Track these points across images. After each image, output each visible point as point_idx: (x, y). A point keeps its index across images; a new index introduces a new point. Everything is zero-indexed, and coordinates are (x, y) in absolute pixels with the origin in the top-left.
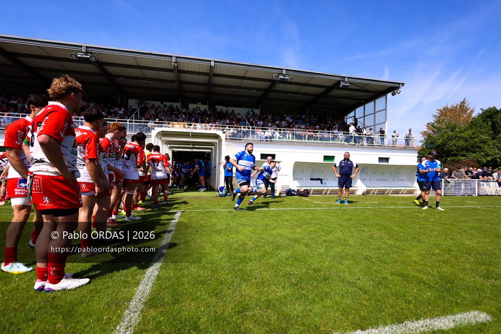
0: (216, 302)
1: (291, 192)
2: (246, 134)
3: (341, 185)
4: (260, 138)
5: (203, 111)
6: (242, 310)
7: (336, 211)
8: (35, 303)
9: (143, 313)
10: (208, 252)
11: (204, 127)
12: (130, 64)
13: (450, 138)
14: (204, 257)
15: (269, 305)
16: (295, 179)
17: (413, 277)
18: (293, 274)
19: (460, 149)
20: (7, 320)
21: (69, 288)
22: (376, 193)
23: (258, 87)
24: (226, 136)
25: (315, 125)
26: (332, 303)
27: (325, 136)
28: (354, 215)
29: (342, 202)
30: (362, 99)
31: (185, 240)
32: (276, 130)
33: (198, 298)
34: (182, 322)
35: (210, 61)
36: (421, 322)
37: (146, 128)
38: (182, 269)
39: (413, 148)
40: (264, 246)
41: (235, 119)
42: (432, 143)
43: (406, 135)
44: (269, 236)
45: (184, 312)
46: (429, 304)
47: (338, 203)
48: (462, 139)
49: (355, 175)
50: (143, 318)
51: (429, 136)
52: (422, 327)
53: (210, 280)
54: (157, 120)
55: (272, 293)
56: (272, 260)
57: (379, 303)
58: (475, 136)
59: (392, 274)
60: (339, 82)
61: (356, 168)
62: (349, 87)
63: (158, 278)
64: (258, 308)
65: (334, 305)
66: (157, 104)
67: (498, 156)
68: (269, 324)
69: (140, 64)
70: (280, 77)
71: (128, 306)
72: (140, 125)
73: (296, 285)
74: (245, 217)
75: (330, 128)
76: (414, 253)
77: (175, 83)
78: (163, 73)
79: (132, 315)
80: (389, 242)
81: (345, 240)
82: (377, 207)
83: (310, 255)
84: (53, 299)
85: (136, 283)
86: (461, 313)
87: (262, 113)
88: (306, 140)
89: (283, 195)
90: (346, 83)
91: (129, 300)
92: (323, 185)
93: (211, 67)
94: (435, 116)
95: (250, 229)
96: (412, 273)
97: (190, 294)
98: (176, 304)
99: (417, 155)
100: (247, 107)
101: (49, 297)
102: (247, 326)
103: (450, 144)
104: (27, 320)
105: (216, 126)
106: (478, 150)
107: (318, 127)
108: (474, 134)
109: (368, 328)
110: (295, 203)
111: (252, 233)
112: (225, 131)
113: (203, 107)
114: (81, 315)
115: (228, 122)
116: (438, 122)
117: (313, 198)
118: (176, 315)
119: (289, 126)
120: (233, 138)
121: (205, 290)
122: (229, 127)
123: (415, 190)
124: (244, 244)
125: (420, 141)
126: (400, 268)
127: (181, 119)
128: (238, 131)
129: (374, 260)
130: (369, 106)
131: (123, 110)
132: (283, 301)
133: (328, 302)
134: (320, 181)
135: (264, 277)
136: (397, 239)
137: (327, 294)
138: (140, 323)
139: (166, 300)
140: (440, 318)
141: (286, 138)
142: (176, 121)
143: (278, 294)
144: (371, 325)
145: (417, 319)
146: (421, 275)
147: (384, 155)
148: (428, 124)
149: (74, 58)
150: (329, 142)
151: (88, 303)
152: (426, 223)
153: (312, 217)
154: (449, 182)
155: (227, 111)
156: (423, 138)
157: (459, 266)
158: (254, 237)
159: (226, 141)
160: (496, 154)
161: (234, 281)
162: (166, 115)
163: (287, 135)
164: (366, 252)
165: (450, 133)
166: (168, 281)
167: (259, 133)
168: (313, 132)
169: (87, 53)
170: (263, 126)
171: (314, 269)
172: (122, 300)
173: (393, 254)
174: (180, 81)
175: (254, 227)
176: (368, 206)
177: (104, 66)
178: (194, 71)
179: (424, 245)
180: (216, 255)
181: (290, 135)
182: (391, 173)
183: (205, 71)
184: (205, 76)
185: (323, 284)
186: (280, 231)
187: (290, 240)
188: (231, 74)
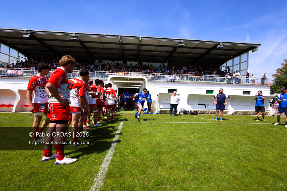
0: (144, 178)
1: (186, 112)
2: (159, 78)
3: (218, 108)
4: (168, 80)
5: (135, 66)
7: (215, 125)
8: (51, 171)
9: (104, 181)
10: (139, 147)
11: (135, 74)
12: (96, 41)
14: (136, 150)
15: (175, 182)
16: (189, 104)
17: (270, 172)
18: (189, 164)
20: (39, 179)
21: (67, 163)
22: (241, 113)
23: (166, 51)
24: (148, 79)
25: (201, 72)
26: (215, 184)
27: (207, 78)
28: (227, 128)
29: (219, 119)
30: (232, 55)
31: (126, 139)
32: (177, 75)
33: (134, 174)
34: (125, 188)
35: (139, 37)
37: (104, 75)
38: (124, 156)
39: (267, 85)
40: (171, 145)
41: (153, 69)
42: (280, 82)
43: (262, 77)
44: (174, 139)
45: (126, 182)
47: (216, 119)
49: (227, 102)
50: (104, 184)
51: (278, 77)
53: (140, 164)
54: (110, 71)
55: (177, 175)
56: (176, 154)
59: (254, 168)
60: (216, 46)
61: (228, 98)
62: (223, 48)
63: (112, 161)
64: (169, 184)
65: (216, 186)
66: (110, 62)
69: (102, 41)
70: (180, 44)
71: (96, 176)
72: (102, 74)
73: (191, 171)
74: (159, 127)
75: (210, 74)
76: (270, 155)
77: (120, 50)
78: (113, 45)
79: (99, 181)
80: (251, 146)
81: (222, 144)
82: (242, 123)
83: (200, 152)
84: (59, 169)
85: (100, 163)
87: (168, 65)
88: (196, 81)
89: (181, 114)
90: (221, 46)
91: (97, 173)
92: (206, 108)
93: (139, 40)
94: (283, 64)
95: (163, 134)
96: (269, 169)
97: (129, 172)
98: (122, 177)
99: (270, 89)
100: (160, 62)
101: (57, 168)
104: (47, 179)
105: (142, 74)
107: (203, 73)
110: (189, 119)
111: (164, 137)
112: (147, 76)
113: (135, 63)
114: (73, 179)
115: (149, 71)
116: (285, 68)
117: (200, 116)
118: (122, 184)
119: (185, 72)
120: (152, 80)
121: (137, 170)
122: (150, 74)
123: (269, 112)
124: (159, 144)
125: (272, 81)
126: (260, 165)
127: (123, 70)
128: (154, 76)
129: (241, 158)
130: (236, 60)
132: (184, 180)
133: (212, 184)
134: (204, 106)
135: (172, 165)
136: (257, 145)
137: (211, 178)
138: (103, 186)
139: (116, 174)
141: (183, 80)
142: (120, 71)
143: (180, 176)
146: (275, 171)
147: (247, 89)
148: (278, 69)
149: (69, 39)
150: (210, 82)
151: (76, 172)
152: (277, 135)
153: (200, 128)
155: (148, 65)
156: (274, 79)
158: (165, 139)
159: (148, 83)
161: (154, 166)
162: (115, 68)
163: (184, 78)
164: (236, 153)
166: (117, 163)
167: (167, 77)
168: (200, 76)
169: (75, 37)
170: (169, 73)
171: (202, 162)
172: (93, 172)
173: (254, 155)
174: (122, 49)
175: (164, 133)
176: (236, 122)
177: (84, 43)
178: (130, 43)
179: (277, 150)
180: (143, 149)
181: (186, 78)
182: (251, 101)
183: (136, 43)
184: (136, 46)
185: (208, 172)
186: (180, 136)
187: (187, 142)
188: (151, 44)
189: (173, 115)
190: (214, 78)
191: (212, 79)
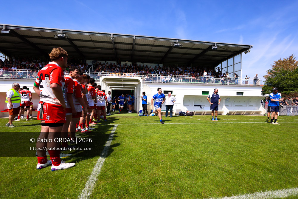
0: (139, 178)
1: (182, 113)
2: (155, 79)
4: (163, 81)
5: (130, 66)
6: (154, 182)
8: (37, 176)
9: (97, 183)
10: (133, 148)
11: (130, 75)
12: (87, 39)
13: (283, 80)
14: (131, 151)
15: (170, 180)
16: (185, 105)
17: (260, 165)
18: (184, 162)
19: (290, 86)
20: (23, 185)
22: (235, 114)
23: (161, 51)
24: (143, 80)
26: (209, 180)
28: (222, 127)
30: (226, 57)
31: (120, 141)
32: (173, 76)
33: (128, 175)
34: (119, 189)
35: (133, 36)
36: (266, 193)
37: (96, 76)
38: (118, 158)
39: (259, 86)
40: (167, 146)
41: (148, 70)
42: (271, 83)
43: (254, 78)
44: (169, 139)
45: (120, 183)
46: (271, 182)
48: (291, 80)
50: (97, 186)
51: (269, 78)
52: (267, 196)
53: (135, 165)
54: (103, 71)
55: (172, 173)
56: (171, 154)
57: (239, 181)
59: (246, 163)
60: (211, 46)
62: (217, 49)
63: (105, 163)
64: (164, 182)
65: (210, 181)
66: (103, 62)
68: (170, 192)
69: (93, 39)
70: (175, 44)
71: (88, 179)
72: (94, 75)
73: (187, 168)
74: (155, 128)
76: (261, 150)
77: (112, 50)
78: (106, 44)
79: (91, 184)
80: (244, 143)
81: (216, 142)
82: (236, 122)
83: (195, 151)
84: (47, 174)
85: (93, 166)
86: (292, 188)
87: (164, 66)
89: (177, 115)
90: (216, 46)
91: (89, 175)
92: (202, 109)
93: (134, 40)
94: (273, 66)
95: (158, 135)
96: (259, 163)
97: (124, 172)
98: (115, 178)
99: (261, 90)
100: (155, 63)
101: (45, 173)
102: (157, 192)
103: (283, 83)
104: (33, 185)
105: (137, 75)
107: (198, 74)
109: (232, 196)
110: (185, 120)
111: (159, 137)
112: (142, 77)
113: (129, 64)
114: (62, 183)
115: (144, 72)
116: (275, 69)
117: (195, 117)
118: (116, 185)
119: (181, 73)
120: (147, 82)
121: (132, 170)
122: (145, 75)
123: (260, 112)
124: (155, 144)
125: (263, 82)
126: (251, 160)
127: (117, 71)
128: (150, 77)
129: (234, 154)
130: (230, 61)
131: (83, 66)
132: (179, 178)
133: (206, 179)
134: (200, 107)
135: (167, 164)
136: (249, 142)
137: (205, 174)
138: (95, 188)
139: (110, 176)
140: (278, 191)
141: (179, 81)
142: (114, 72)
143: (175, 174)
144: (233, 194)
145: (263, 191)
146: (265, 164)
147: (240, 90)
148: (268, 71)
149: (56, 37)
151: (66, 176)
152: (268, 132)
153: (195, 128)
154: (282, 107)
155: (143, 65)
156: (265, 80)
157: (290, 159)
158: (160, 140)
159: (143, 83)
161: (149, 166)
162: (108, 68)
163: (180, 79)
164: (229, 150)
165: (283, 76)
166: (111, 165)
167: (162, 78)
169: (63, 34)
170: (165, 74)
171: (197, 159)
172: (85, 175)
173: (247, 151)
174: (116, 49)
175: (160, 134)
176: (230, 122)
177: (73, 41)
178: (124, 42)
179: (267, 146)
180: (138, 150)
182: (245, 102)
183: (130, 42)
184: (130, 45)
185: (203, 168)
186: (176, 136)
187: (182, 142)
188: (146, 44)
189: (169, 116)
191: (207, 80)
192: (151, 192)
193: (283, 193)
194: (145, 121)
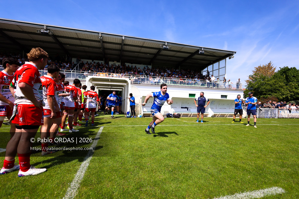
0: (124, 183)
1: (169, 115)
2: (143, 80)
3: (199, 111)
4: (152, 83)
5: (118, 66)
6: (140, 187)
7: (196, 127)
8: (12, 184)
9: (79, 190)
10: (119, 151)
11: (118, 76)
12: (73, 37)
13: (262, 84)
14: (117, 155)
15: (155, 184)
16: (172, 108)
17: (240, 167)
18: (170, 165)
19: (268, 91)
21: (34, 174)
22: (219, 116)
23: (151, 53)
24: (131, 81)
25: (184, 76)
26: (193, 182)
27: (190, 82)
29: (200, 121)
30: (212, 61)
31: (106, 144)
32: (161, 78)
33: (113, 180)
34: (103, 195)
35: (122, 36)
36: (244, 194)
37: (83, 76)
38: (103, 162)
42: (252, 87)
43: (237, 82)
44: (156, 142)
45: (104, 189)
46: (249, 183)
47: (197, 122)
48: (269, 85)
49: (207, 105)
50: (79, 193)
51: (250, 83)
52: (245, 196)
53: (120, 169)
54: (90, 71)
55: (158, 176)
56: (158, 157)
57: (220, 183)
58: (276, 83)
59: (228, 165)
60: (198, 51)
61: (208, 101)
62: (204, 54)
63: (89, 168)
64: (149, 186)
65: (194, 184)
66: (90, 61)
67: (289, 95)
68: (155, 196)
69: (80, 37)
70: (164, 47)
71: (70, 185)
72: (79, 74)
73: (172, 172)
74: (142, 130)
75: (193, 78)
77: (100, 49)
78: (93, 43)
79: (72, 191)
80: (226, 145)
81: (201, 145)
82: (220, 125)
84: (23, 181)
85: (75, 171)
86: (268, 188)
87: (153, 68)
88: (179, 84)
90: (202, 51)
91: (71, 182)
92: (188, 111)
93: (122, 40)
94: (254, 71)
96: (239, 164)
97: (108, 178)
98: (99, 184)
99: (243, 94)
100: (144, 64)
101: (21, 180)
102: (142, 197)
103: (262, 88)
104: (6, 194)
105: (125, 75)
106: (278, 91)
107: (186, 77)
108: (275, 82)
110: (172, 122)
111: (146, 140)
112: (130, 78)
113: (118, 64)
114: (40, 191)
115: (132, 73)
116: (255, 75)
117: (182, 119)
118: (99, 191)
119: (169, 76)
120: (135, 82)
121: (117, 175)
122: (133, 76)
124: (141, 147)
125: (245, 86)
126: (233, 162)
127: (104, 71)
128: (138, 78)
129: (217, 156)
130: (216, 65)
131: (69, 64)
132: (164, 182)
133: (191, 182)
135: (153, 167)
136: (231, 144)
137: (190, 177)
138: (77, 196)
139: (93, 181)
140: (255, 191)
142: (101, 72)
143: (161, 177)
144: (215, 196)
145: (242, 192)
146: (244, 166)
147: (224, 93)
148: (250, 76)
149: (39, 32)
150: (192, 86)
151: (45, 183)
152: (248, 134)
153: (182, 130)
154: (261, 110)
155: (132, 66)
156: (247, 84)
157: (267, 160)
159: (131, 84)
160: (288, 94)
161: (135, 170)
162: (95, 68)
163: (168, 81)
164: (213, 152)
165: (262, 81)
166: (95, 169)
167: (151, 80)
168: (183, 80)
169: (47, 30)
170: (153, 75)
171: (182, 162)
172: (66, 182)
173: (229, 153)
174: (104, 48)
176: (215, 124)
177: (57, 38)
178: (112, 42)
179: (247, 148)
180: (124, 153)
181: (170, 81)
182: (228, 104)
183: (119, 42)
184: (119, 45)
185: (188, 171)
186: (163, 139)
187: (169, 144)
188: (135, 44)
190: (196, 82)
191: (194, 82)
192: (136, 198)
193: (259, 193)
194: (132, 123)
